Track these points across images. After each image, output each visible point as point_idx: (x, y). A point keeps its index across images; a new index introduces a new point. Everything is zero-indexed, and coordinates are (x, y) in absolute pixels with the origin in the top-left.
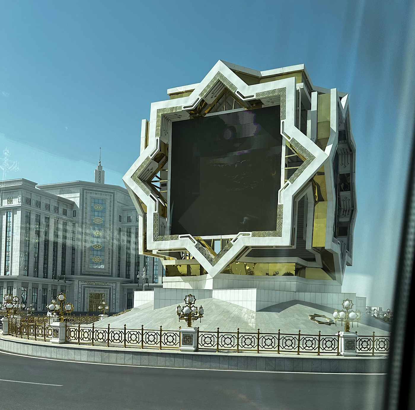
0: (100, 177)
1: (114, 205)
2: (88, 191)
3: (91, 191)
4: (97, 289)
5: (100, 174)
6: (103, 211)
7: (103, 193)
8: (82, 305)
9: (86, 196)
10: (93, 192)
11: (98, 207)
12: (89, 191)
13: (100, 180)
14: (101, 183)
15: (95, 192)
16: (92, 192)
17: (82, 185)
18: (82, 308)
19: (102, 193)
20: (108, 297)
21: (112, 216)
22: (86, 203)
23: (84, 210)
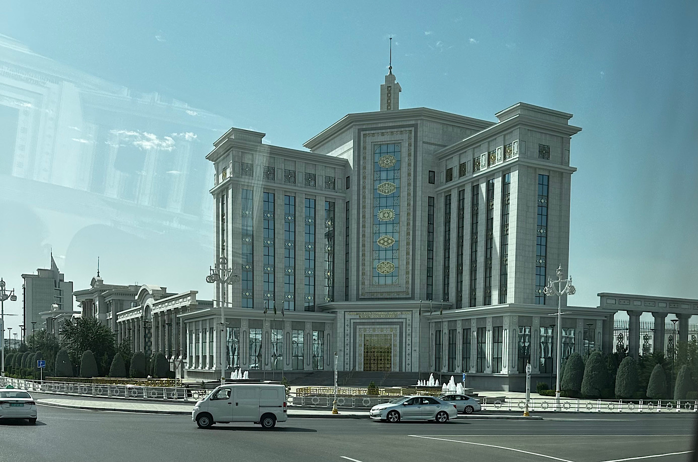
0: (389, 98)
1: (415, 152)
2: (367, 132)
3: (372, 132)
4: (378, 326)
5: (389, 92)
6: (397, 168)
7: (396, 130)
8: (352, 358)
9: (365, 142)
10: (377, 131)
11: (387, 161)
12: (370, 132)
13: (389, 104)
14: (392, 109)
15: (379, 131)
16: (375, 132)
17: (356, 121)
18: (352, 365)
19: (393, 130)
20: (398, 341)
21: (412, 175)
22: (364, 158)
23: (361, 171)
